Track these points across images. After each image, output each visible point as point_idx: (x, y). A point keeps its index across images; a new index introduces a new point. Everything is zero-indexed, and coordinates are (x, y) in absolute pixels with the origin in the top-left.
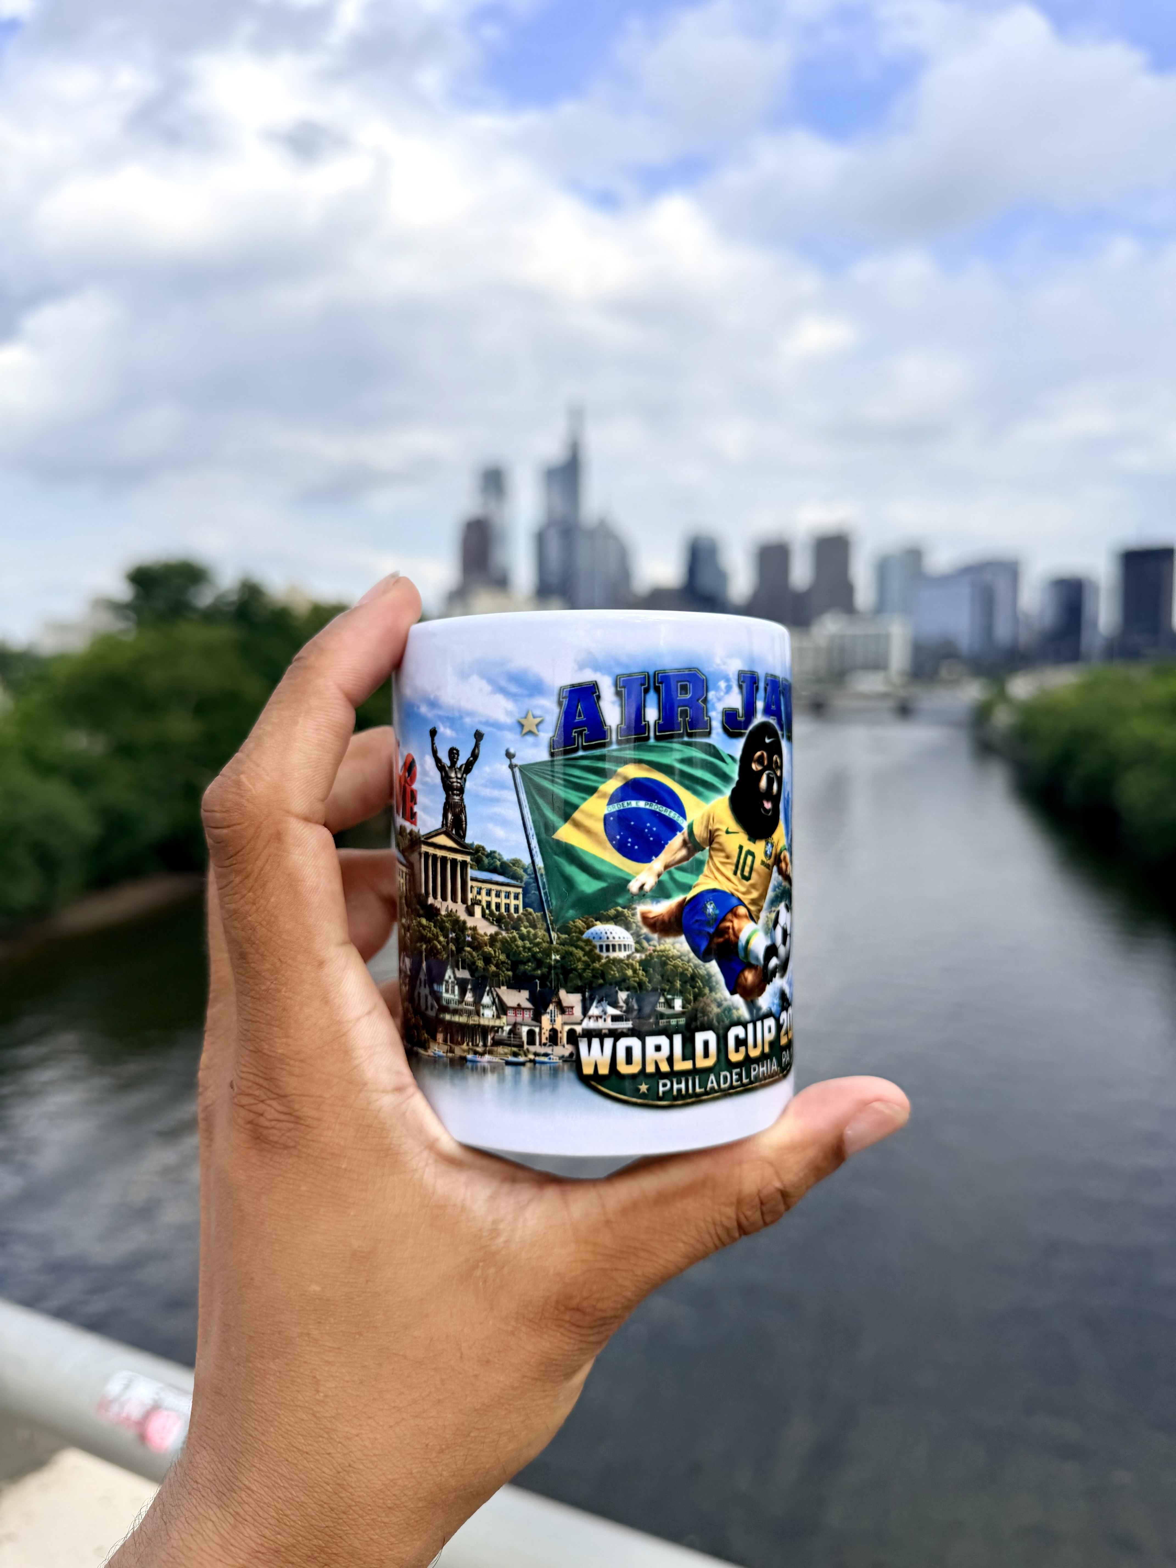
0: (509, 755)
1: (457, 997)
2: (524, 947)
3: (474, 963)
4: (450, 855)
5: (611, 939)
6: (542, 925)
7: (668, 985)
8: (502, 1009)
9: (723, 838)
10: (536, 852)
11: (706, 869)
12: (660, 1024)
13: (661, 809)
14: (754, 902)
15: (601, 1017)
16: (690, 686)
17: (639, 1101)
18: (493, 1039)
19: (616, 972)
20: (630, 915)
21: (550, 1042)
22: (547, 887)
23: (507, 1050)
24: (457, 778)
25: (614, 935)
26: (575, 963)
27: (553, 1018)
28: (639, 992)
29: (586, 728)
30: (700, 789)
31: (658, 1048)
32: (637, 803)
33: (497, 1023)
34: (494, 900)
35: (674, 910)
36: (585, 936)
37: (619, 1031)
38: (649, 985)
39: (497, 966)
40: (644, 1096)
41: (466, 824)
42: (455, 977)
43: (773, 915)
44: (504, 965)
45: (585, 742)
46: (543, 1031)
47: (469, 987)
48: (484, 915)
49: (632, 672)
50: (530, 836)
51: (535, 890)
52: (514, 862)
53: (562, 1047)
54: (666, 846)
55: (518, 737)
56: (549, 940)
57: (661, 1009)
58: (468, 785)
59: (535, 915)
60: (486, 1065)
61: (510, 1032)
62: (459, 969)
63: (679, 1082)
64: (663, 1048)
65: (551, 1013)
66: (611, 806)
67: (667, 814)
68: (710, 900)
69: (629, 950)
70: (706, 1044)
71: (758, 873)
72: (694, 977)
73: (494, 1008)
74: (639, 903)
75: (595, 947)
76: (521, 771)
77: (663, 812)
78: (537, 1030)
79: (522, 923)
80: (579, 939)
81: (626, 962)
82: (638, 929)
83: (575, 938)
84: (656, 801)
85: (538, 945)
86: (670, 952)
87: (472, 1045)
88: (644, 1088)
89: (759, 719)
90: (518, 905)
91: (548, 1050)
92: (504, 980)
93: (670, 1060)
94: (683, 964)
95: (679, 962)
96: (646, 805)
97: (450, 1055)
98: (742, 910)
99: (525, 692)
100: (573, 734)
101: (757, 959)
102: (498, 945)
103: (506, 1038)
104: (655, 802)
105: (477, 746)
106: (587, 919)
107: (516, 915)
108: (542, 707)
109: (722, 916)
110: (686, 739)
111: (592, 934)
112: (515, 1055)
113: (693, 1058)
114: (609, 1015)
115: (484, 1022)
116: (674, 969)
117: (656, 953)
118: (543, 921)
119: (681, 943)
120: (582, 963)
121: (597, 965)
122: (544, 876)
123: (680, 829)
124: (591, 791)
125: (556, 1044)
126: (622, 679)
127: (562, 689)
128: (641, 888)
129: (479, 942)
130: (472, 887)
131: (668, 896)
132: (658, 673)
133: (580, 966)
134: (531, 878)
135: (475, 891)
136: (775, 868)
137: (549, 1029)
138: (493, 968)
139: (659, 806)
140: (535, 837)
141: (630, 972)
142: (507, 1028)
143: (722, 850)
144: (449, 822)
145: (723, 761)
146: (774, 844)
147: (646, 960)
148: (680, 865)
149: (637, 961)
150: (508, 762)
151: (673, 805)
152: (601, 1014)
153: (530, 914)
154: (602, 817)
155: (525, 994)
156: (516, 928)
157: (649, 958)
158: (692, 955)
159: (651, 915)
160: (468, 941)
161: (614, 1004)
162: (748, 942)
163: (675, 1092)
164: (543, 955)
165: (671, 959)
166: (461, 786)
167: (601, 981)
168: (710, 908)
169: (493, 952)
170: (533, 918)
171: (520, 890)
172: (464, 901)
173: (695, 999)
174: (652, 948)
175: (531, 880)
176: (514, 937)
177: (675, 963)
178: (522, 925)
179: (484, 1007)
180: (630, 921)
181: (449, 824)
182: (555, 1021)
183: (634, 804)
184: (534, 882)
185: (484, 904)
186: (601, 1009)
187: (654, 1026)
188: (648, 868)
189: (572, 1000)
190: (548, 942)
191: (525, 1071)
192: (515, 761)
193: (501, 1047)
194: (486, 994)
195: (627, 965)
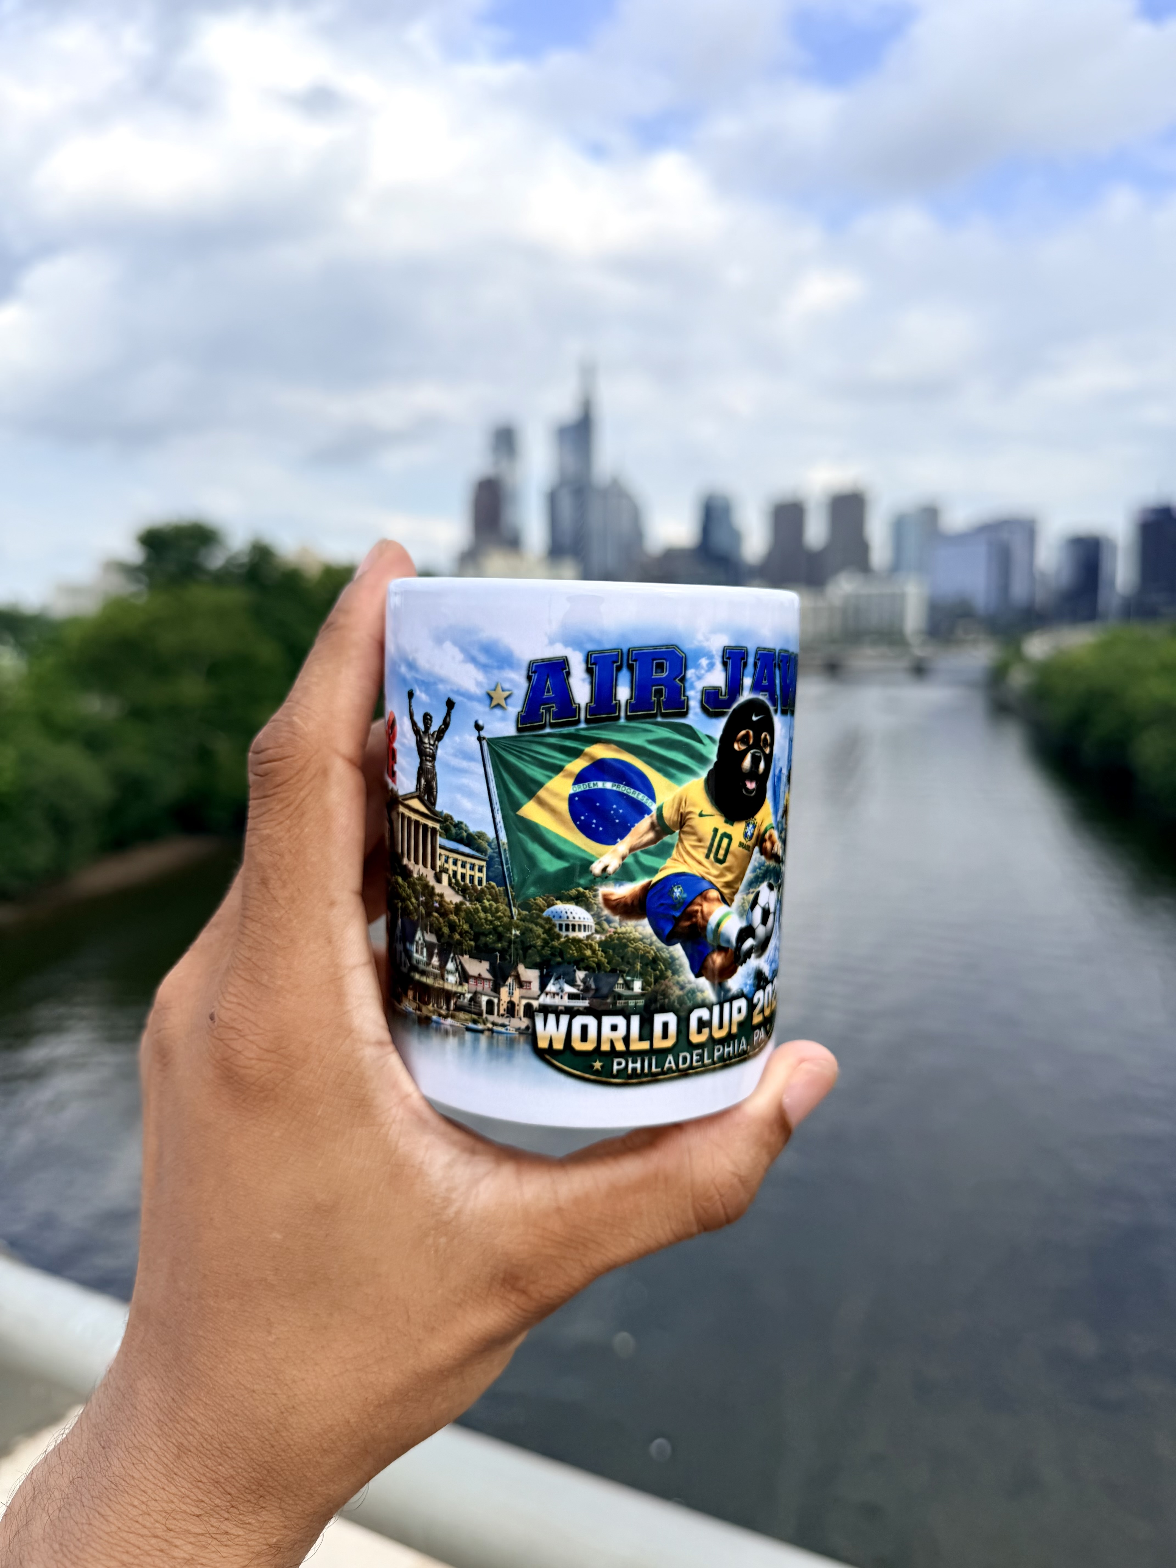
0: (478, 727)
1: (425, 959)
2: (486, 919)
3: (440, 929)
4: (423, 821)
5: (571, 918)
6: (504, 899)
7: (628, 967)
8: (464, 977)
9: (696, 821)
10: (501, 827)
11: (674, 852)
12: (618, 1004)
13: (629, 791)
14: (728, 885)
15: (558, 994)
16: (667, 665)
17: (592, 1077)
18: (455, 1004)
19: (575, 952)
20: (592, 896)
21: (507, 1013)
22: (509, 862)
23: (467, 1016)
24: (430, 744)
25: (574, 914)
26: (534, 940)
27: (511, 991)
28: (597, 972)
29: (554, 705)
30: (673, 771)
31: (614, 1028)
32: (603, 784)
33: (459, 989)
34: (460, 870)
35: (638, 893)
36: (545, 914)
37: (575, 1009)
38: (608, 966)
39: (461, 934)
40: (597, 1073)
41: (437, 792)
42: (424, 940)
43: (751, 897)
44: (468, 934)
45: (553, 720)
46: (502, 1002)
47: (436, 951)
48: (450, 884)
49: (605, 649)
50: (496, 811)
51: (498, 865)
52: (479, 835)
53: (518, 1020)
54: (633, 829)
55: (487, 709)
56: (510, 914)
57: (619, 989)
58: (439, 753)
59: (497, 889)
60: (449, 1027)
61: (471, 999)
62: (427, 933)
63: (635, 1061)
64: (619, 1028)
65: (510, 986)
66: (576, 786)
67: (635, 796)
68: (678, 884)
69: (588, 931)
70: (665, 1025)
71: (735, 856)
72: (655, 960)
73: (457, 975)
74: (601, 885)
75: (554, 925)
76: (488, 744)
77: (631, 795)
78: (496, 1001)
79: (485, 895)
80: (539, 916)
81: (586, 942)
82: (599, 910)
83: (535, 915)
84: (624, 783)
85: (499, 918)
86: (631, 935)
87: (437, 1006)
88: (598, 1065)
89: (746, 695)
90: (482, 878)
91: (506, 1021)
92: (467, 949)
93: (626, 1040)
94: (644, 947)
95: (640, 945)
96: (613, 786)
97: (418, 1012)
98: (713, 894)
99: (495, 664)
100: (541, 711)
101: (728, 941)
102: (463, 914)
103: (467, 1005)
104: (622, 784)
105: (448, 714)
106: (548, 897)
107: (479, 888)
108: (511, 681)
109: (689, 900)
110: (659, 719)
111: (552, 912)
112: (475, 1022)
113: (651, 1038)
114: (566, 993)
115: (448, 987)
116: (635, 952)
117: (617, 935)
118: (505, 896)
119: (644, 927)
120: (541, 941)
121: (556, 943)
122: (507, 852)
123: (649, 811)
124: (557, 769)
125: (513, 1016)
126: (593, 656)
127: (531, 663)
128: (605, 869)
129: (445, 909)
130: (440, 855)
131: (632, 879)
132: (632, 651)
133: (539, 943)
134: (494, 852)
135: (443, 858)
136: (757, 849)
137: (507, 1001)
138: (457, 936)
139: (627, 788)
140: (500, 812)
141: (588, 953)
142: (468, 996)
143: (694, 833)
144: (422, 787)
145: (700, 742)
146: (757, 825)
147: (606, 941)
148: (646, 848)
149: (596, 942)
150: (476, 733)
151: (641, 787)
152: (558, 991)
153: (493, 887)
154: (567, 796)
155: (486, 965)
156: (479, 900)
157: (609, 940)
158: (655, 938)
159: (614, 898)
160: (436, 907)
161: (572, 983)
162: (718, 925)
163: (630, 1071)
164: (504, 929)
165: (632, 942)
166: (433, 752)
167: (559, 959)
168: (677, 892)
169: (457, 921)
170: (496, 891)
171: (484, 863)
172: (433, 867)
173: (656, 981)
174: (613, 930)
175: (495, 855)
176: (477, 909)
177: (636, 946)
178: (485, 898)
179: (449, 972)
180: (591, 902)
181: (422, 790)
182: (513, 994)
183: (600, 785)
184: (497, 857)
185: (451, 872)
186: (558, 986)
187: (611, 1006)
188: (612, 850)
189: (531, 975)
190: (508, 917)
191: (483, 1039)
192: (483, 734)
193: (462, 1012)
194: (450, 960)
195: (586, 945)
